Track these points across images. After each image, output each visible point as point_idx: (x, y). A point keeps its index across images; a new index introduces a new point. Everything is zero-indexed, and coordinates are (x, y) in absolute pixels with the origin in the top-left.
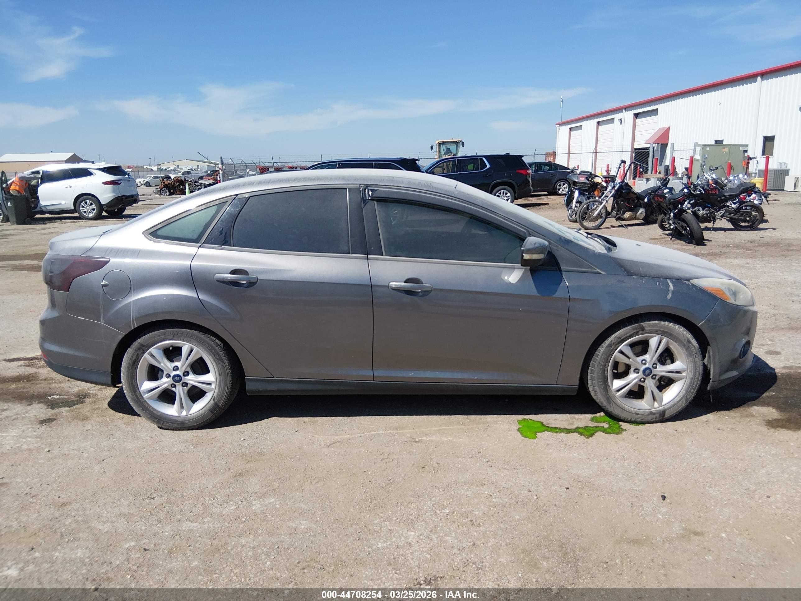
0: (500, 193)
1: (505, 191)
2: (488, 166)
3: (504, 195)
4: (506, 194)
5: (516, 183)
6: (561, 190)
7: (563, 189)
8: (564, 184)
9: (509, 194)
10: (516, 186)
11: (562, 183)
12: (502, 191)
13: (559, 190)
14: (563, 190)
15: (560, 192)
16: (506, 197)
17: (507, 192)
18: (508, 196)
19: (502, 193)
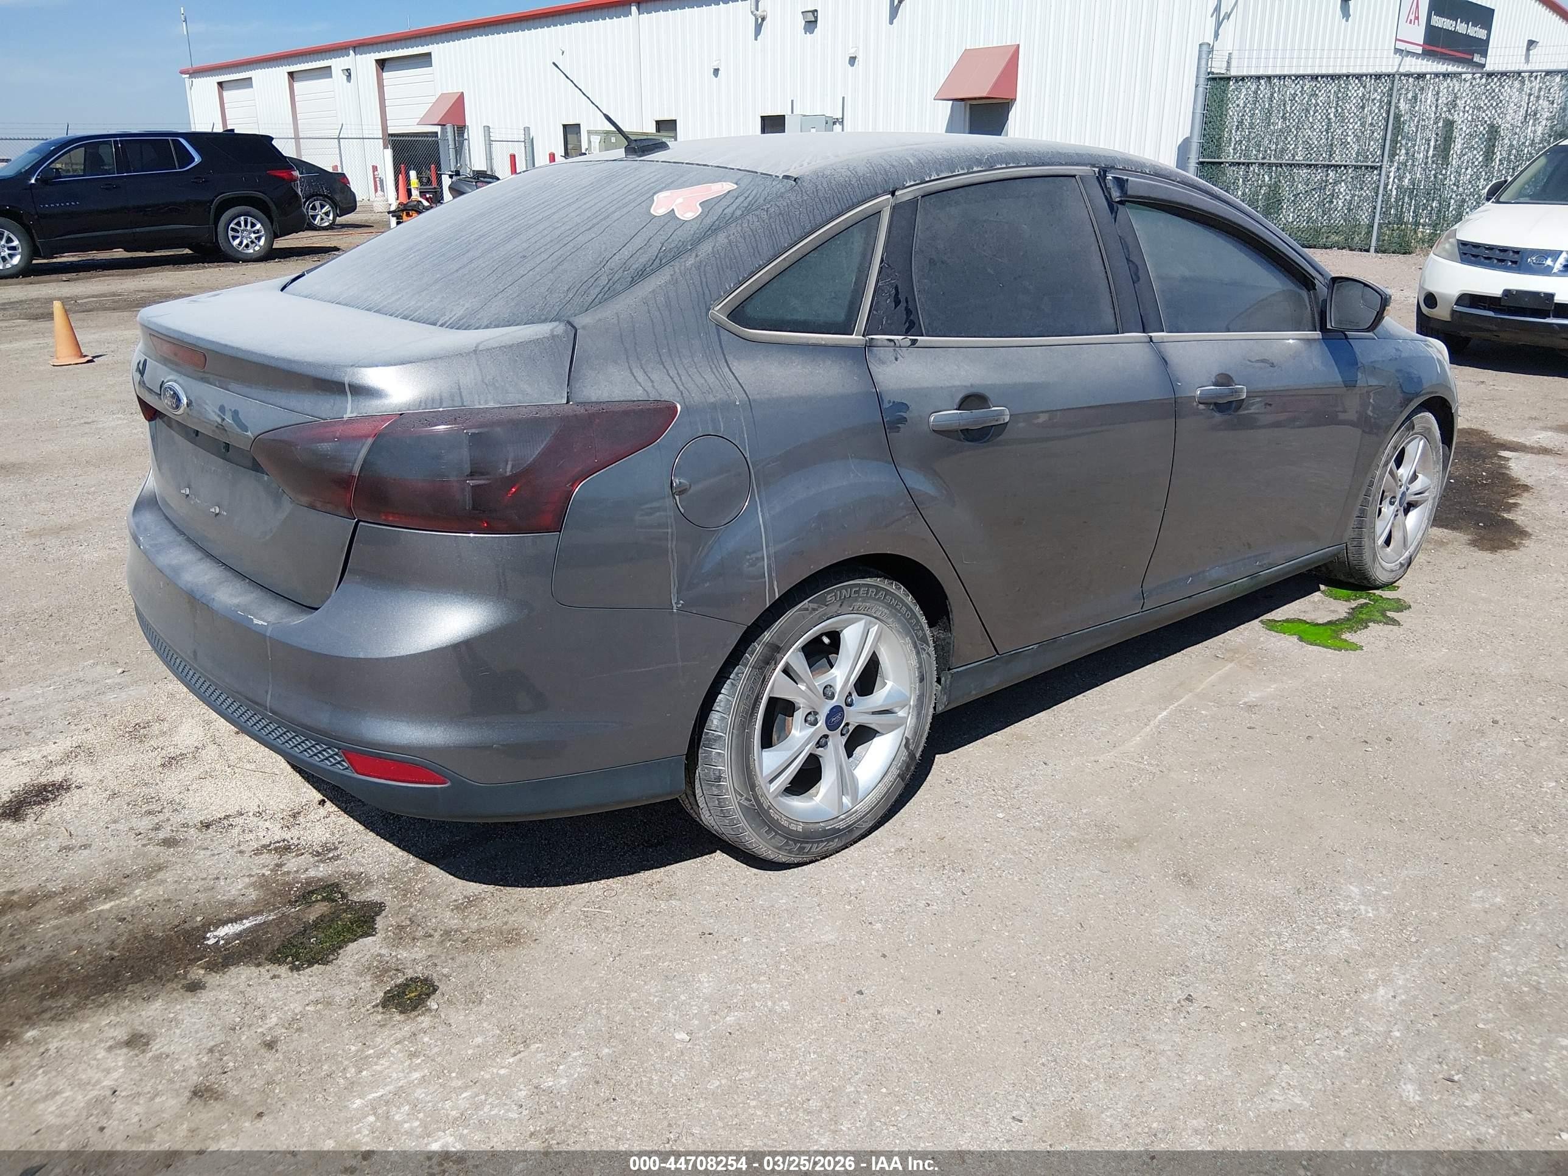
0: (239, 224)
1: (249, 219)
2: (197, 159)
3: (249, 227)
4: (253, 225)
5: (271, 199)
6: (318, 218)
7: (324, 216)
8: (322, 206)
9: (258, 226)
10: (273, 207)
11: (317, 204)
12: (242, 218)
13: (314, 217)
14: (322, 219)
15: (317, 222)
16: (254, 233)
17: (254, 221)
18: (258, 231)
19: (242, 223)
